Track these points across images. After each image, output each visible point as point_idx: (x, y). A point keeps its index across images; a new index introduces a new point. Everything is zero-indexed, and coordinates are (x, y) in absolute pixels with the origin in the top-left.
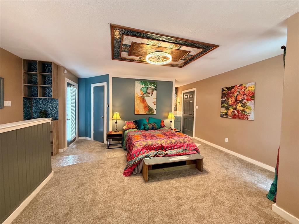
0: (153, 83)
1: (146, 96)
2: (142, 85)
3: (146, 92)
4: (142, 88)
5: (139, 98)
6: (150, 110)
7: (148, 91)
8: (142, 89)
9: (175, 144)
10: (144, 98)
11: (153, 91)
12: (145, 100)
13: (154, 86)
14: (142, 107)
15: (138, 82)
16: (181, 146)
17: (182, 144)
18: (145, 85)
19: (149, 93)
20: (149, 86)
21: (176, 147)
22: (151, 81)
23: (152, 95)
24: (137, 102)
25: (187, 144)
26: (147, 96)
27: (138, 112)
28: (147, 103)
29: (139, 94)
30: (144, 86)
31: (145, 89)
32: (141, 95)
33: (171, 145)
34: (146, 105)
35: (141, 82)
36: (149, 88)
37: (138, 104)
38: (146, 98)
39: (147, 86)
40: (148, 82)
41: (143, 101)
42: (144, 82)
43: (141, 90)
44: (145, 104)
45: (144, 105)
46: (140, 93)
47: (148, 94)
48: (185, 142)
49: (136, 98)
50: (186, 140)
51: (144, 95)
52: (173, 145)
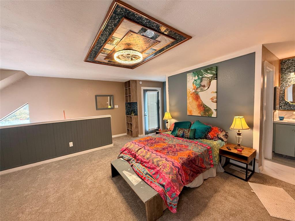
0: (210, 70)
1: (200, 90)
2: (195, 76)
3: (201, 86)
4: (195, 80)
5: (191, 94)
6: (206, 110)
7: (203, 84)
8: (195, 82)
9: (147, 161)
10: (197, 94)
11: (210, 82)
12: (199, 97)
13: (211, 73)
14: (196, 107)
15: (189, 75)
16: (152, 167)
17: (153, 165)
18: (198, 76)
19: (204, 86)
20: (204, 76)
21: (146, 165)
22: (207, 68)
23: (209, 87)
24: (189, 100)
25: (158, 169)
26: (202, 90)
27: (191, 112)
28: (201, 100)
29: (191, 90)
30: (196, 78)
31: (199, 81)
32: (194, 91)
33: (143, 159)
34: (201, 104)
35: (194, 73)
36: (204, 79)
37: (190, 102)
38: (201, 94)
39: (201, 77)
40: (202, 70)
41: (197, 97)
42: (197, 72)
43: (193, 83)
44: (199, 103)
45: (197, 103)
46: (193, 88)
47: (202, 87)
48: (158, 165)
49: (189, 95)
50: (160, 163)
51: (197, 89)
52: (145, 161)
